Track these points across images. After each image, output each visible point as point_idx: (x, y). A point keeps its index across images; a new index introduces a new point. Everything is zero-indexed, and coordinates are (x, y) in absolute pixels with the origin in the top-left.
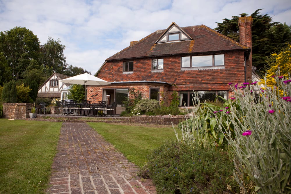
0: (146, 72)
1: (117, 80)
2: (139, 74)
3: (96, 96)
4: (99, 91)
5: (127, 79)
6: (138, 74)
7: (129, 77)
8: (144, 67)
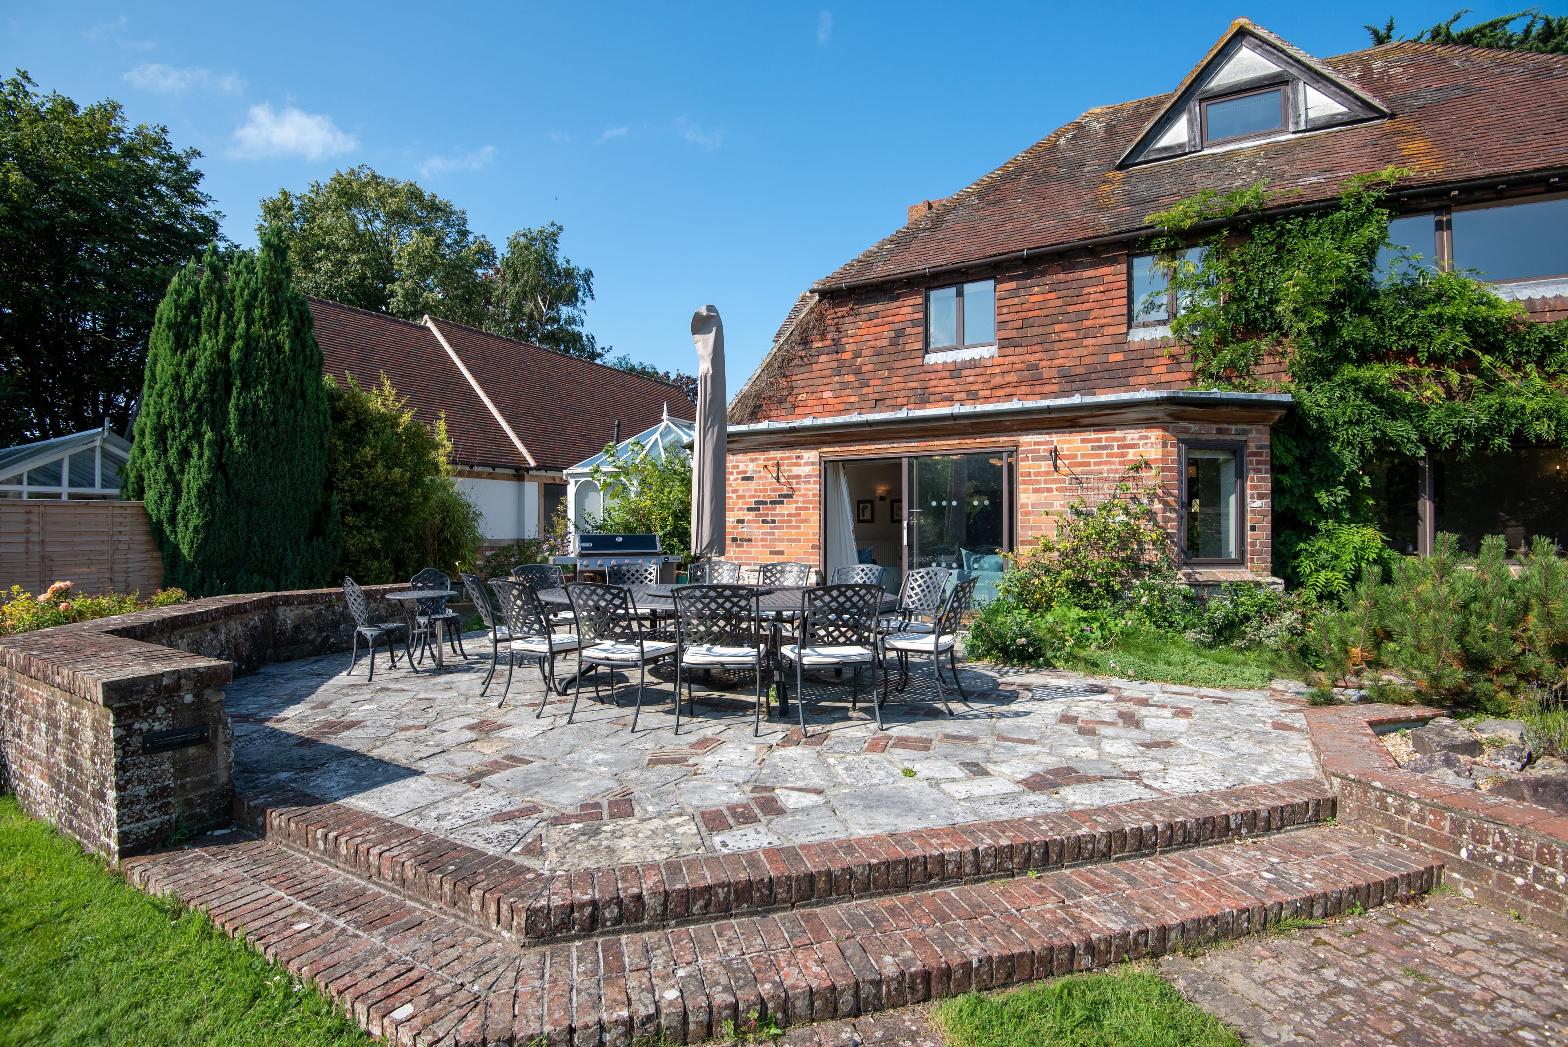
0: (1090, 341)
1: (888, 402)
2: (1038, 356)
3: (782, 502)
4: (798, 477)
5: (957, 396)
6: (1031, 358)
7: (971, 379)
8: (1071, 309)
